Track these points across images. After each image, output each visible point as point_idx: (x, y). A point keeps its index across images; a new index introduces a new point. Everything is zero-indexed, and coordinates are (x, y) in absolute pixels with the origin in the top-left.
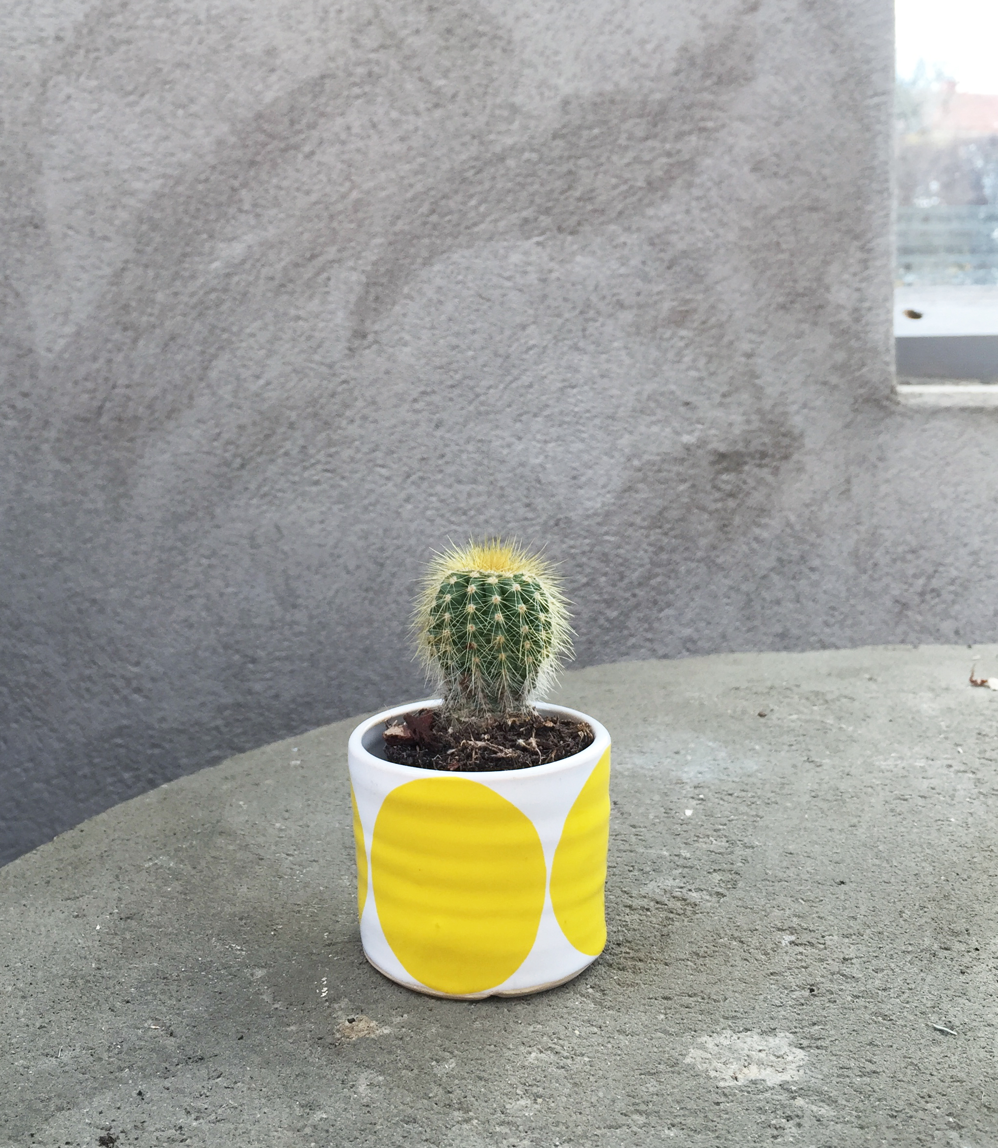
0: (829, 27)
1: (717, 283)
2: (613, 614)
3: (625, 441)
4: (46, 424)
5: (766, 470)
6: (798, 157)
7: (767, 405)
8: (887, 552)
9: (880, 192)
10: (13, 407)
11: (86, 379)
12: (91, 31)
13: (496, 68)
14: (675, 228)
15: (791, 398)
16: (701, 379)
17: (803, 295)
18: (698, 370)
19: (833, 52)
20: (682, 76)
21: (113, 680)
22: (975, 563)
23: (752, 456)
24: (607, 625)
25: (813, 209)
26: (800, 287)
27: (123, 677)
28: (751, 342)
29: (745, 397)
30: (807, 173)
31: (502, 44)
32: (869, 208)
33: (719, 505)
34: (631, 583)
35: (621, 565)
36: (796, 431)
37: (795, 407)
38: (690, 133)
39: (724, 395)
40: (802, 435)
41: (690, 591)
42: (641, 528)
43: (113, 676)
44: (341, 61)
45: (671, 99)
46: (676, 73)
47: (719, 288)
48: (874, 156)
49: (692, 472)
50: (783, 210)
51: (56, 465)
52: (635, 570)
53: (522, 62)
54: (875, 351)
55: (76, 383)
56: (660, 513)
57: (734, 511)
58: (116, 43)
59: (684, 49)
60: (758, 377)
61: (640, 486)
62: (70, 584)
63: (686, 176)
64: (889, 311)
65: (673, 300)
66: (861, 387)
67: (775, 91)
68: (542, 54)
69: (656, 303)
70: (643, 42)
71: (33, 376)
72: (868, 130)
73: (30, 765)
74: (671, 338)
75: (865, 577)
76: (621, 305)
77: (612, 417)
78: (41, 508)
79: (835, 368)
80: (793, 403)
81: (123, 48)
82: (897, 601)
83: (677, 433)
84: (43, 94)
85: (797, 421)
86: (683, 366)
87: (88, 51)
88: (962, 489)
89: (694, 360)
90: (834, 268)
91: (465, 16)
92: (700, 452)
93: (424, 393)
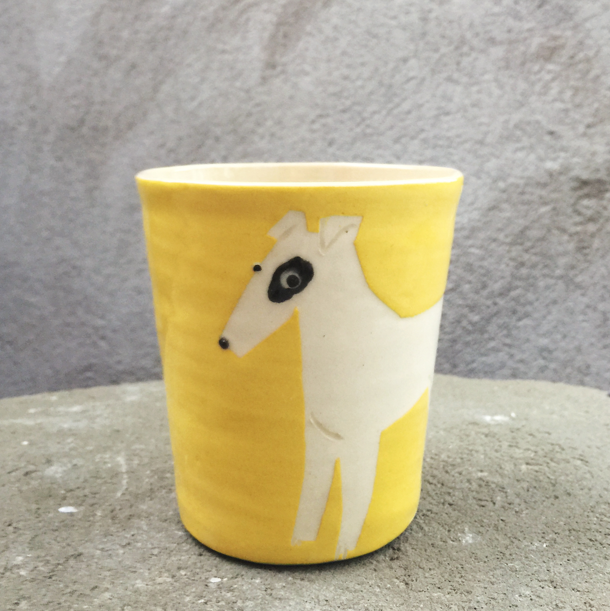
2: (476, 318)
3: (492, 165)
16: (566, 111)
18: (563, 101)
24: (470, 328)
33: (579, 228)
34: (493, 292)
35: (484, 275)
41: (547, 305)
42: (503, 243)
49: (554, 196)
52: (496, 282)
56: (522, 232)
57: (593, 235)
61: (505, 206)
65: (542, 36)
69: (525, 39)
74: (539, 72)
76: (492, 41)
77: (481, 143)
83: (541, 160)
86: (549, 98)
89: (561, 92)
92: (562, 178)
93: (321, 116)
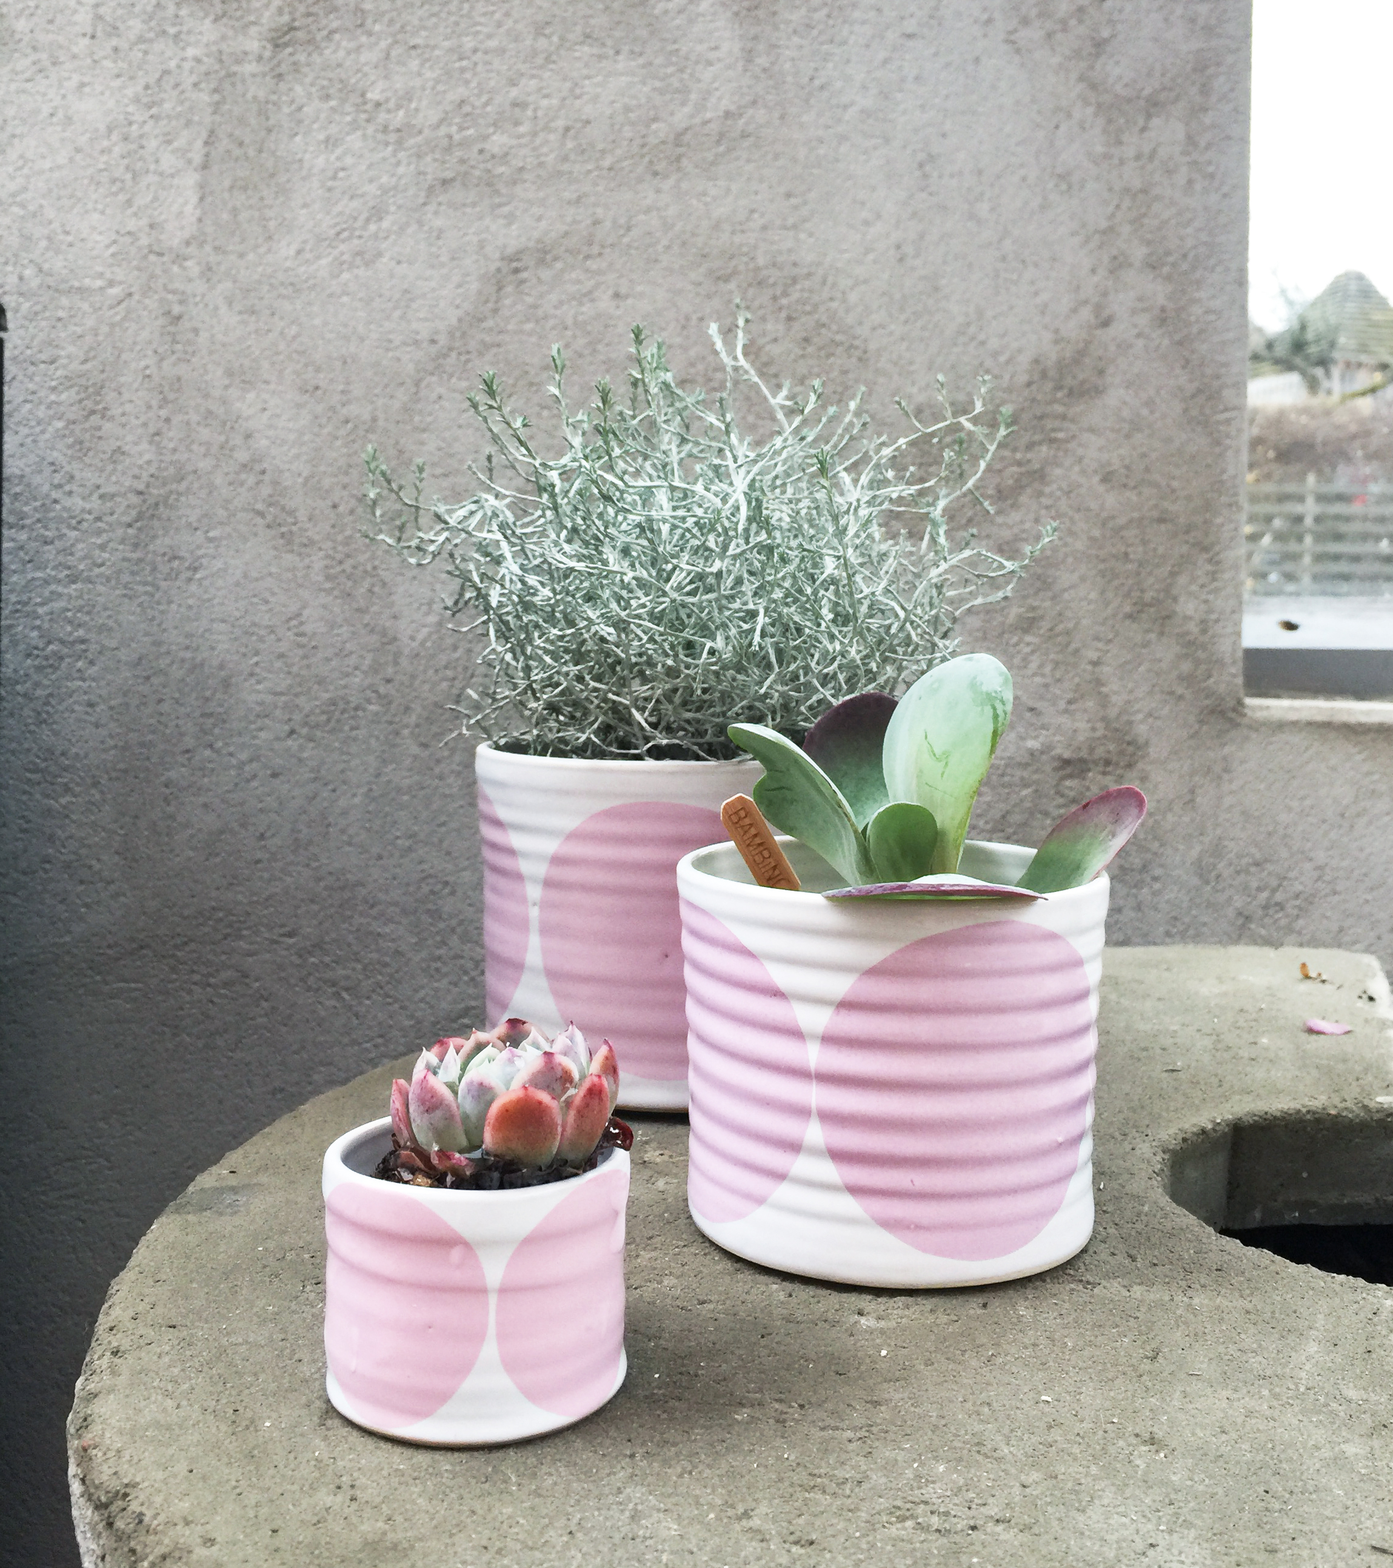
0: (1180, 343)
1: (1065, 590)
4: (407, 709)
5: (1109, 778)
6: (1147, 470)
7: (1113, 712)
8: (1230, 864)
9: (1230, 505)
10: (376, 692)
11: (446, 667)
12: (464, 334)
13: (851, 376)
14: (1024, 536)
15: (1137, 707)
16: (1046, 686)
17: (1151, 605)
18: (1043, 675)
19: (1184, 367)
20: (1034, 387)
21: (462, 961)
22: (1319, 878)
23: (1095, 763)
25: (1161, 520)
26: (1149, 596)
27: (471, 959)
28: (1097, 649)
29: (1090, 704)
30: (1157, 485)
31: (858, 353)
32: (1219, 520)
33: (1062, 811)
36: (1141, 741)
37: (1140, 716)
38: (1040, 443)
39: (1070, 702)
40: (1147, 743)
43: (462, 957)
44: (700, 367)
45: (1023, 409)
46: (1029, 384)
47: (1066, 596)
48: (1223, 471)
49: (1035, 777)
50: (1131, 521)
51: (415, 750)
53: (877, 371)
54: (1220, 663)
55: (437, 671)
56: (1003, 817)
58: (486, 346)
59: (1036, 361)
60: (1103, 685)
62: (425, 866)
63: (1036, 485)
64: (1238, 624)
65: (1020, 606)
66: (1207, 697)
67: (1125, 403)
68: (896, 364)
69: (1003, 609)
70: (995, 354)
71: (396, 663)
72: (1218, 443)
73: (380, 1041)
74: (1017, 644)
75: (1209, 888)
78: (399, 790)
79: (1181, 678)
80: (1138, 711)
81: (495, 350)
82: (1240, 914)
83: (1022, 738)
84: (416, 393)
85: (1142, 730)
86: (1029, 672)
87: (460, 354)
88: (1308, 802)
89: (1040, 666)
90: (1182, 580)
91: (824, 325)
92: (1044, 757)
